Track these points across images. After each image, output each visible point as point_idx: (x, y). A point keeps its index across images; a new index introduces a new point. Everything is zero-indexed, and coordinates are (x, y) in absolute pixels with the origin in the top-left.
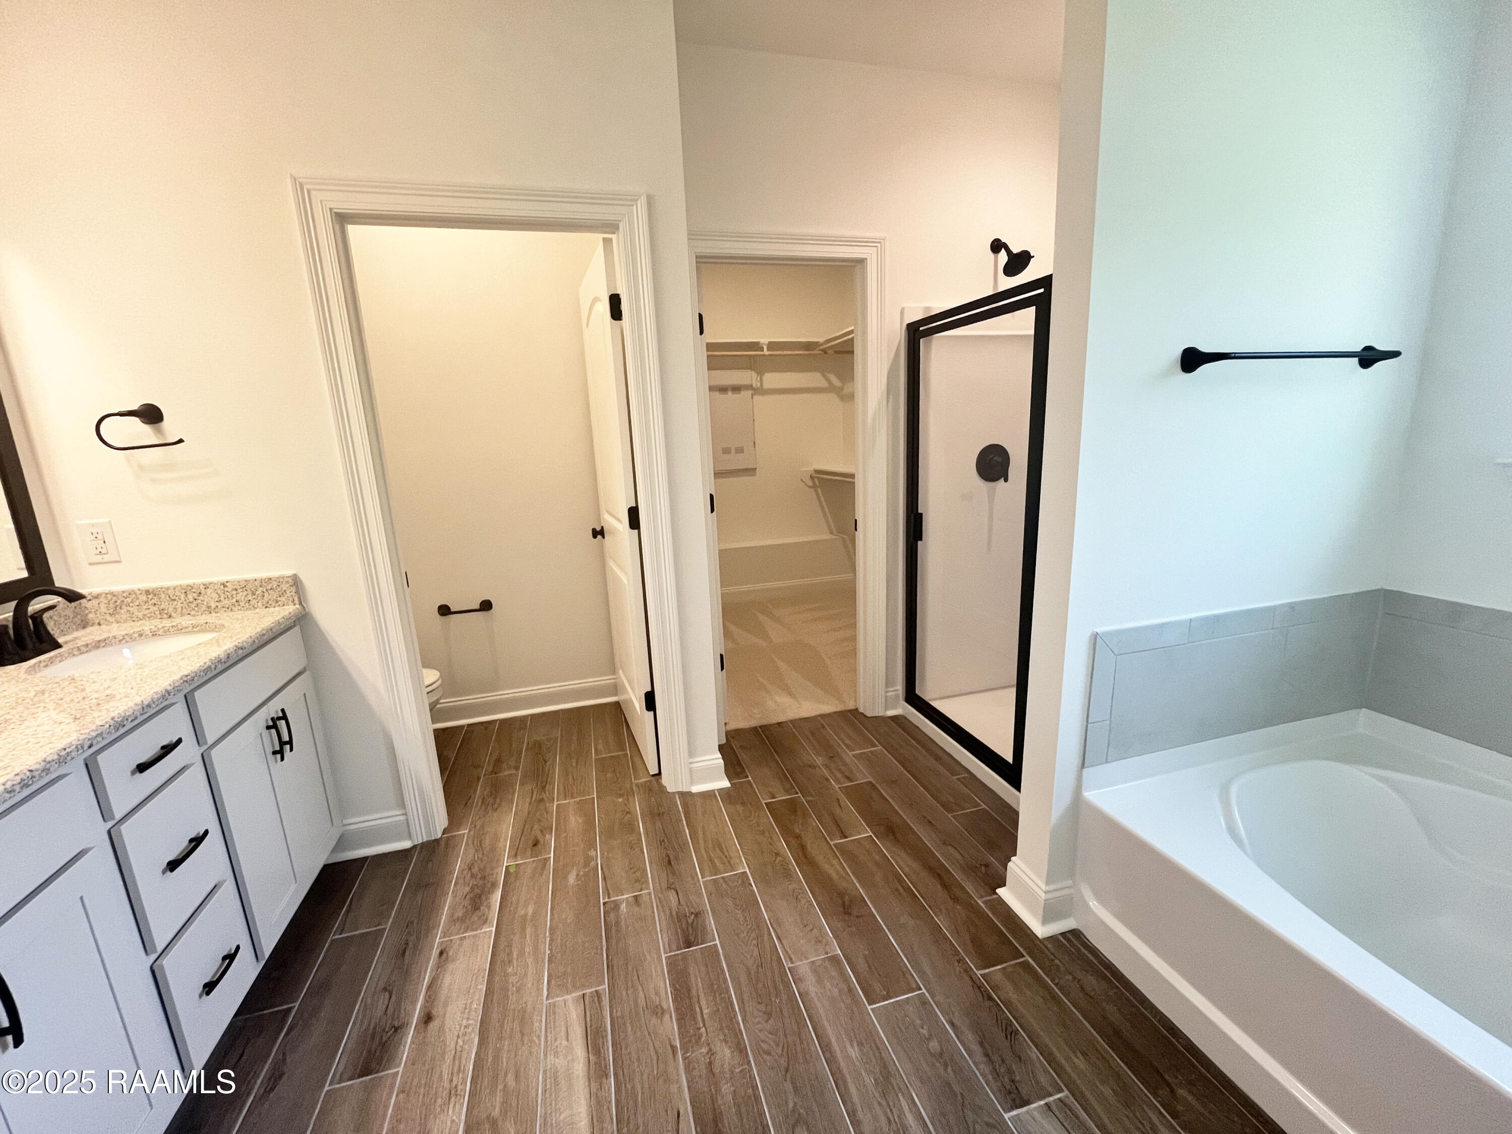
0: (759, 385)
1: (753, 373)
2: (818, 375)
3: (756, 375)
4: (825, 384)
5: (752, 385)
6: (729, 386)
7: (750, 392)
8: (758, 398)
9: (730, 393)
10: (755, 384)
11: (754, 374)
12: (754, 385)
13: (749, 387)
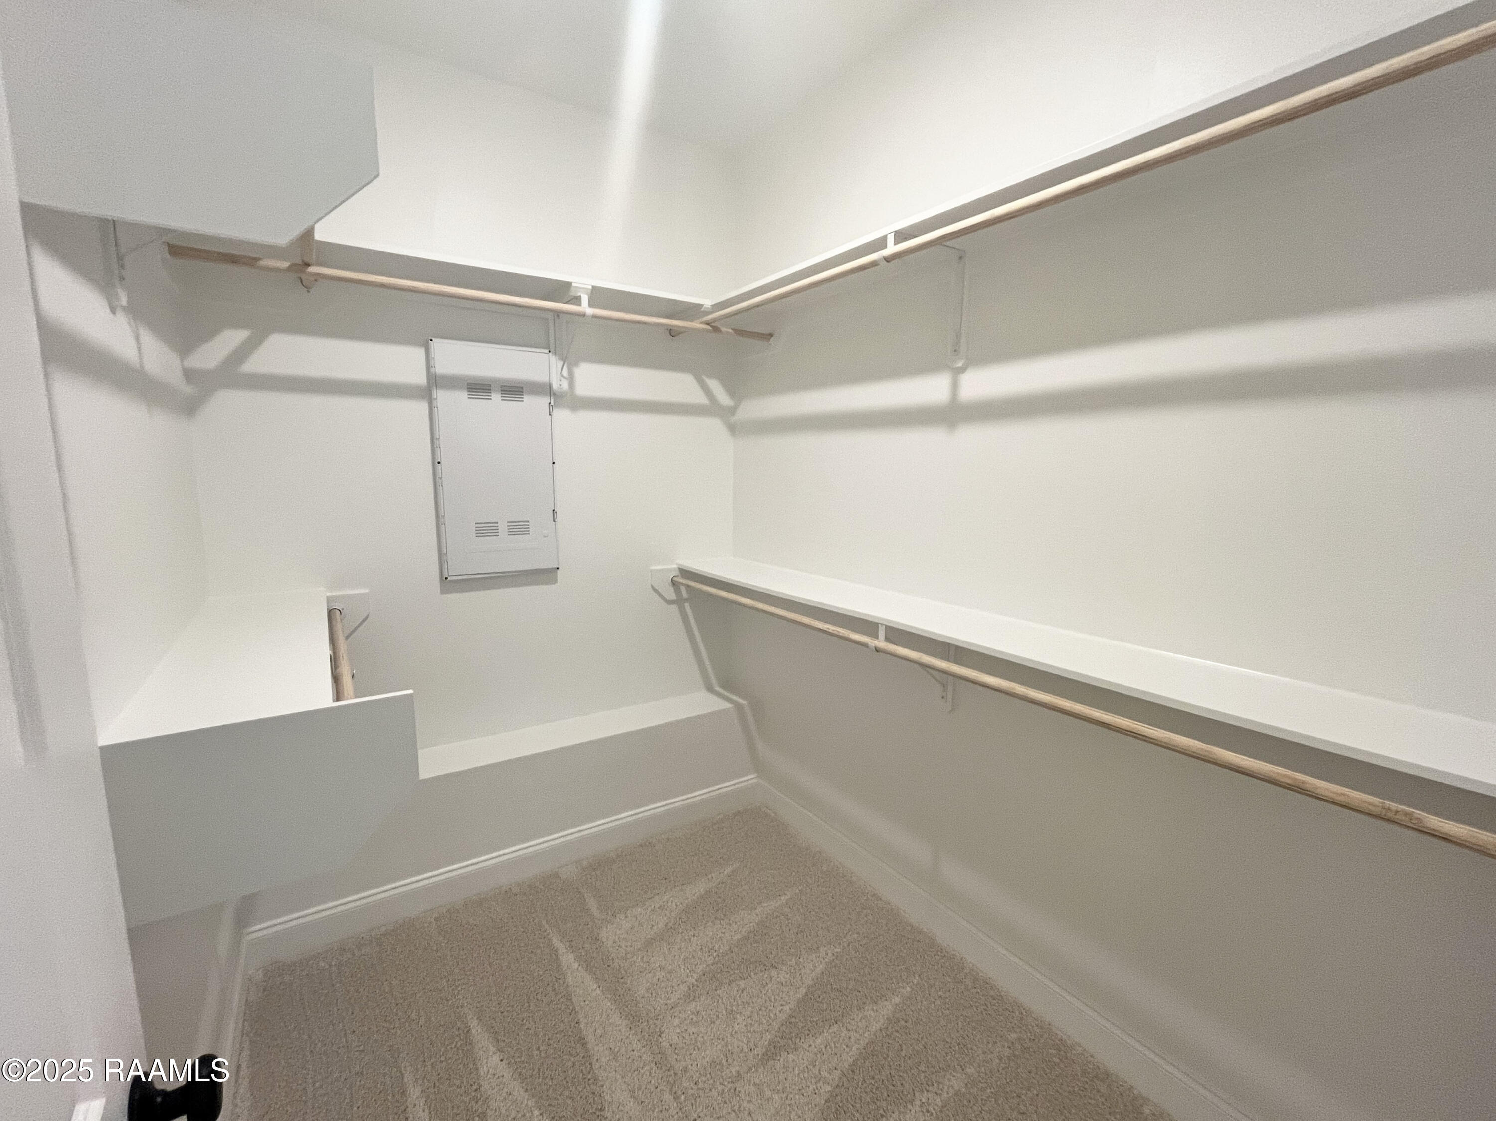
0: (565, 385)
1: (553, 359)
2: (688, 379)
3: (560, 364)
4: (700, 398)
5: (550, 386)
6: (496, 381)
7: (543, 402)
8: (562, 415)
9: (496, 397)
10: (559, 384)
11: (555, 363)
12: (555, 386)
13: (544, 389)
